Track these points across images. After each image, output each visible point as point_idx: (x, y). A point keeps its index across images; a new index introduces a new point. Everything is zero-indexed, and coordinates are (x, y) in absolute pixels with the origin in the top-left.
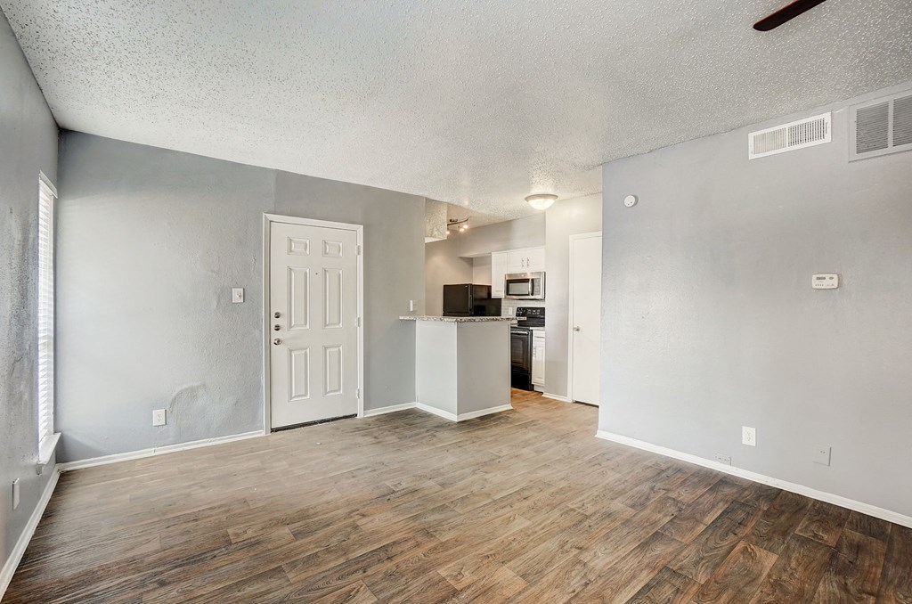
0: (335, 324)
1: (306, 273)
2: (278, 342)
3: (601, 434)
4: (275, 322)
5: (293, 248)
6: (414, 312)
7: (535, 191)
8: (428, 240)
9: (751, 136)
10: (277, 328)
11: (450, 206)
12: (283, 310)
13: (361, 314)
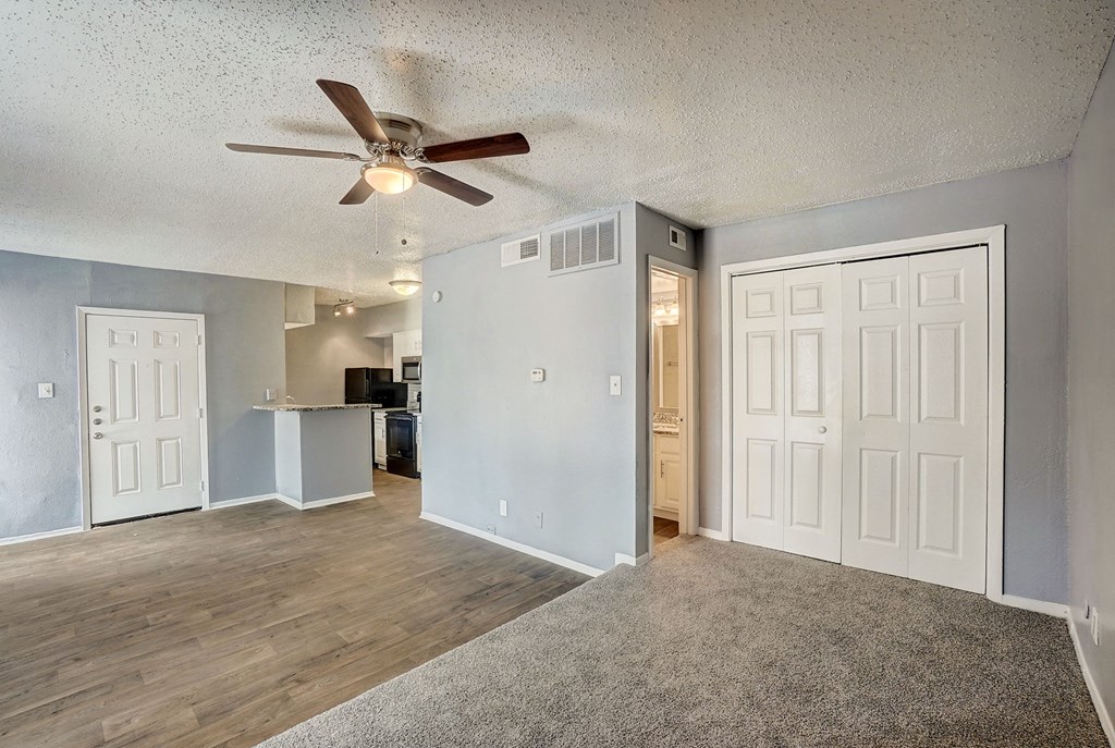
0: (172, 416)
1: (133, 366)
2: (99, 436)
3: (424, 515)
4: (94, 416)
5: (116, 340)
6: (272, 401)
7: (397, 277)
8: (288, 326)
9: (503, 245)
10: (98, 422)
11: (318, 291)
12: (105, 403)
13: (203, 404)
